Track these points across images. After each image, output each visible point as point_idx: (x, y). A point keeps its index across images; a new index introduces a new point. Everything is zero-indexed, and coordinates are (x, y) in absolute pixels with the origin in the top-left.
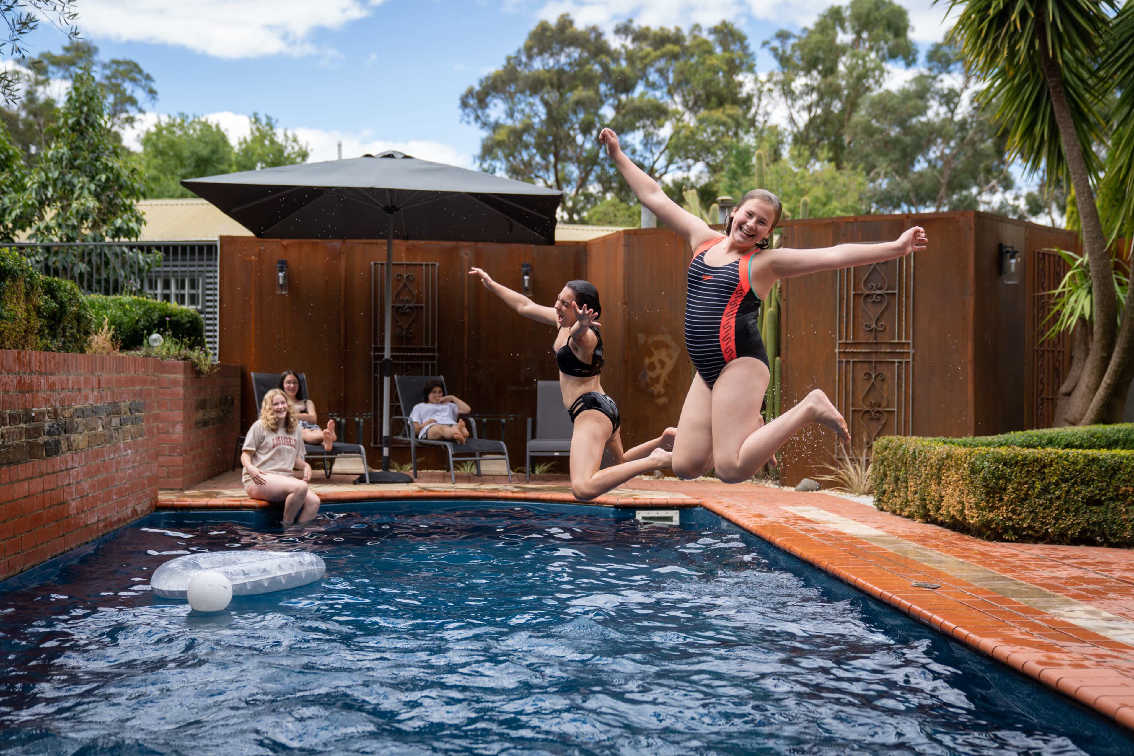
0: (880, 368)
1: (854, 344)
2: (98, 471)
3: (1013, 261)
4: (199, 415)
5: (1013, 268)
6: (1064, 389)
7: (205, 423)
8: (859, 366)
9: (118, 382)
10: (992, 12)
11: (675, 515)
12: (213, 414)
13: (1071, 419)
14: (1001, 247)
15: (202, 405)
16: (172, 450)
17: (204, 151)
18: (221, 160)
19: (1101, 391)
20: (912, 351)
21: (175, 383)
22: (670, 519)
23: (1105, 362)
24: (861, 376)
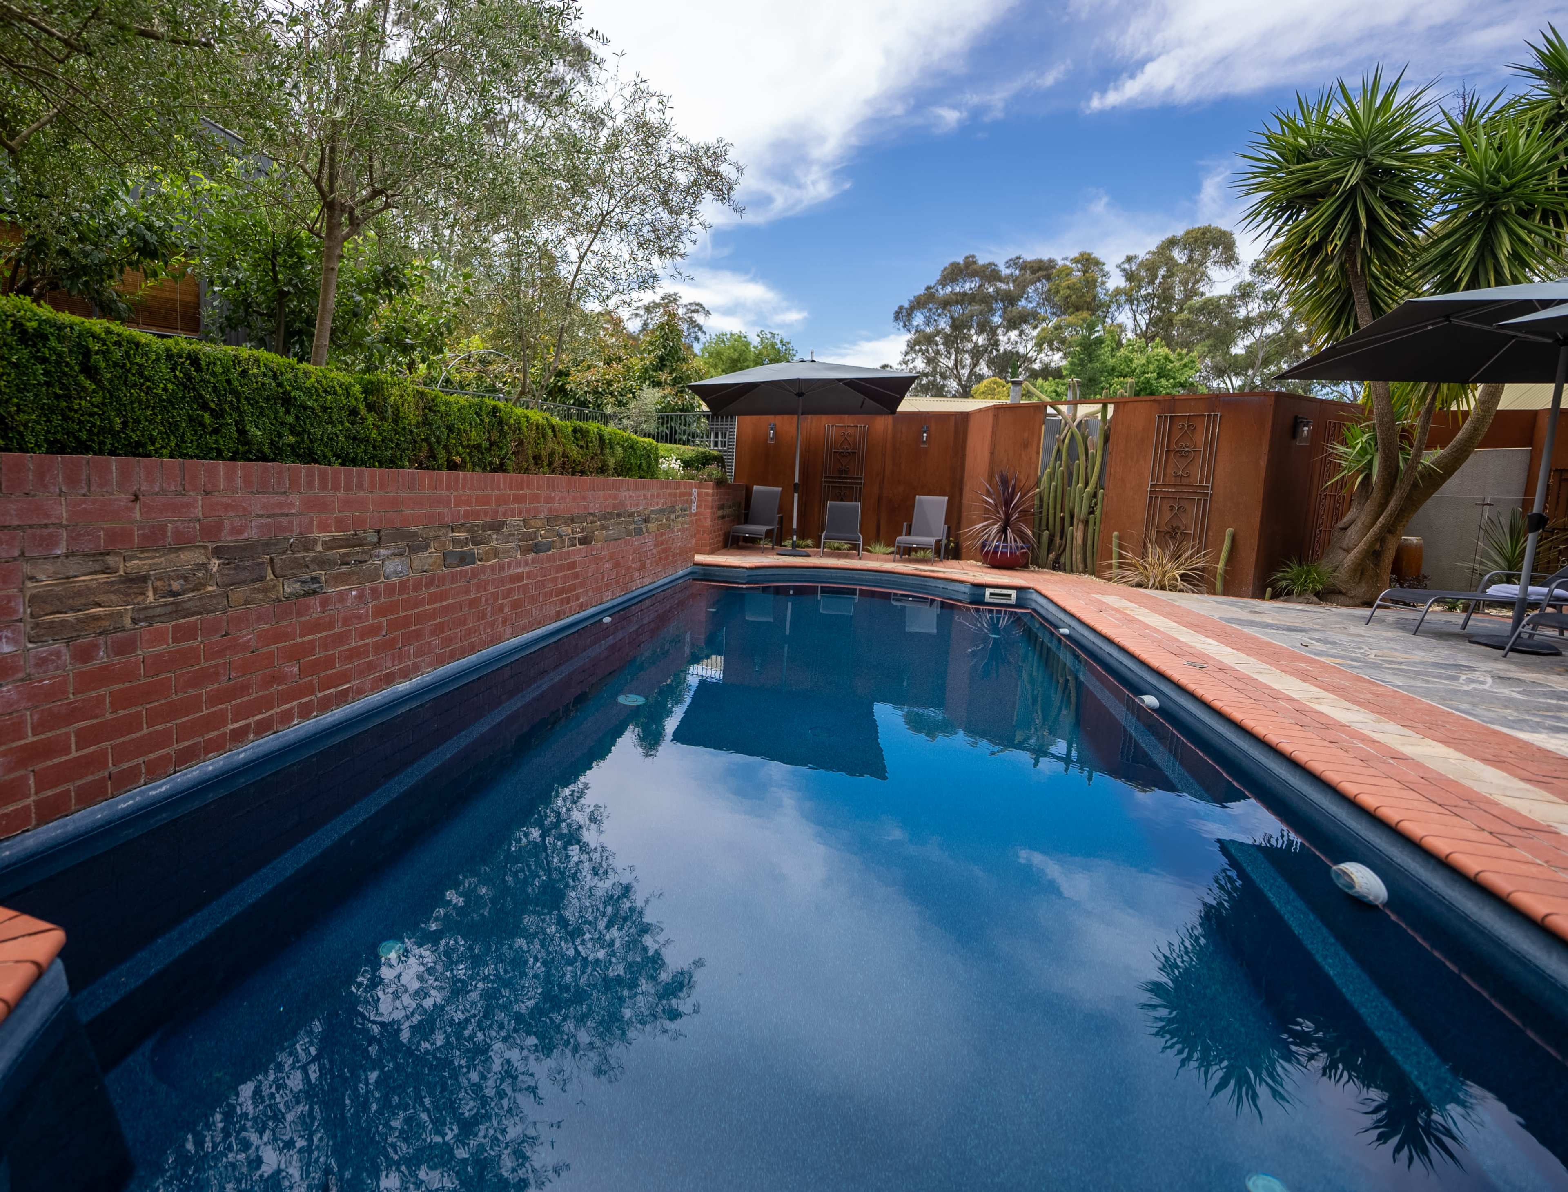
0: (1182, 503)
1: (1164, 485)
2: (662, 544)
3: (1306, 429)
4: (720, 513)
5: (1305, 434)
6: (1341, 524)
7: (723, 517)
8: (1166, 501)
9: (675, 495)
10: (1308, 242)
11: (1014, 593)
12: (727, 512)
13: (1345, 546)
14: (1296, 418)
15: (721, 507)
16: (704, 532)
17: (735, 356)
18: (745, 360)
19: (1375, 529)
20: (1210, 492)
21: (707, 494)
22: (1010, 595)
23: (1383, 506)
24: (1166, 507)
